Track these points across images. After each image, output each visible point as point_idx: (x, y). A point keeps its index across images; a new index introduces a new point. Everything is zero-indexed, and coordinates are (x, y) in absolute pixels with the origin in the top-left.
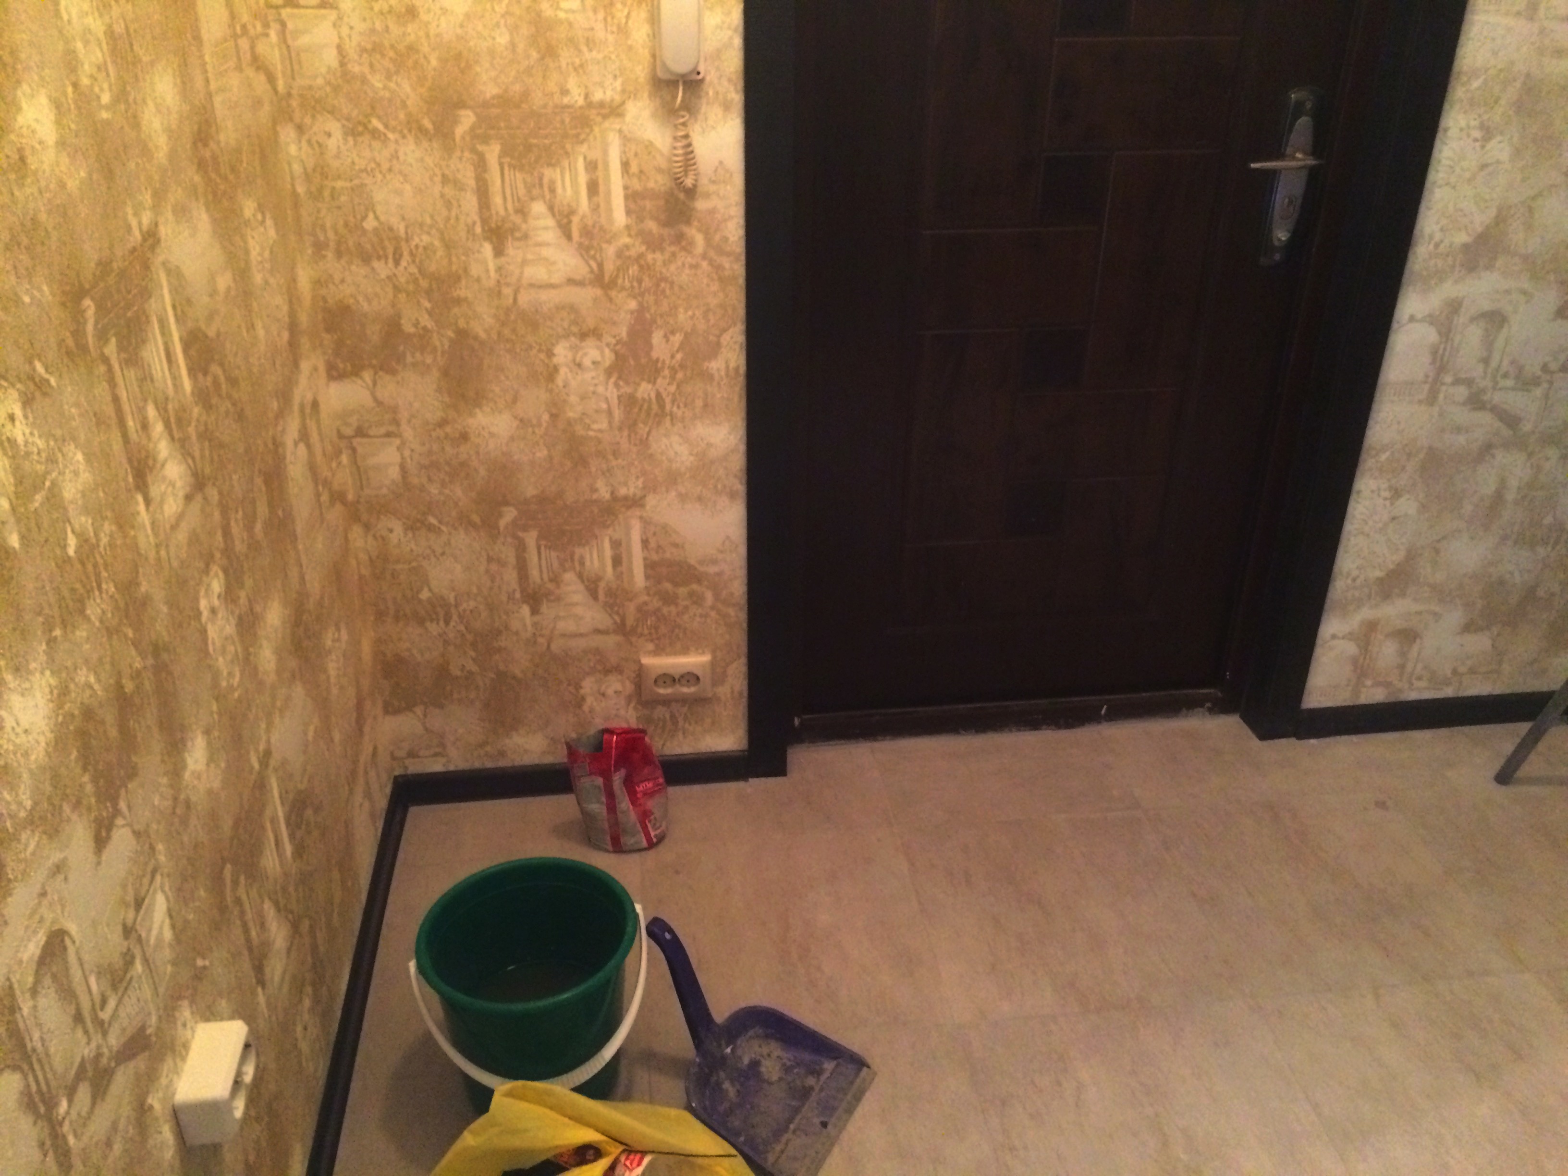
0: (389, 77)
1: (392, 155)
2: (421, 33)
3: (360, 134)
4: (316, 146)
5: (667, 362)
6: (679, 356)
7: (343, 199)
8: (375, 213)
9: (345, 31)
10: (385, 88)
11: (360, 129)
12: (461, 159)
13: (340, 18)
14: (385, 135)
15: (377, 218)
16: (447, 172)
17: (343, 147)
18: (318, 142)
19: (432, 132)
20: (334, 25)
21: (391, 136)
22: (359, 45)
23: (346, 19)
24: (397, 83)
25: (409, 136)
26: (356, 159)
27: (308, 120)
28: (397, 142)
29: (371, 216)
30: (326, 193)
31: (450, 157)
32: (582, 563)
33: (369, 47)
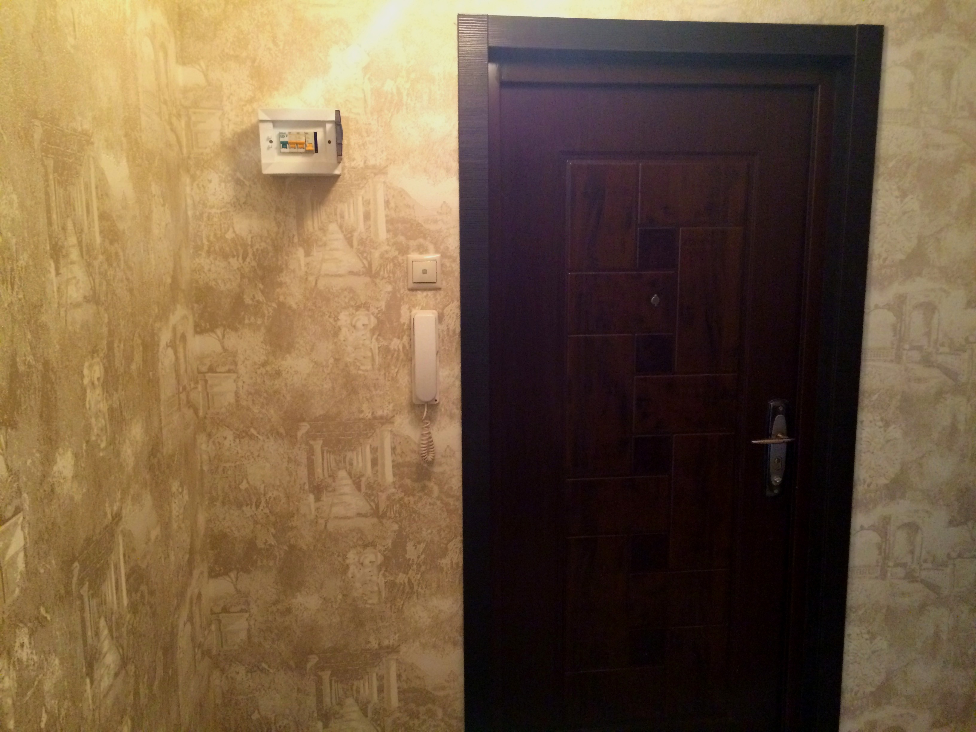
0: (262, 407)
1: (260, 448)
2: (283, 384)
3: (243, 437)
4: (217, 445)
5: (415, 561)
6: (423, 557)
7: (229, 472)
8: (247, 480)
9: (240, 384)
10: (260, 412)
11: (244, 434)
12: (299, 448)
13: (238, 377)
14: (257, 437)
15: (248, 483)
16: (291, 456)
17: (233, 445)
18: (219, 442)
19: (284, 435)
20: (235, 381)
21: (260, 437)
22: (247, 391)
23: (241, 378)
24: (267, 410)
25: (271, 437)
26: (240, 451)
27: (214, 431)
28: (264, 441)
29: (245, 481)
30: (220, 469)
31: (294, 448)
32: (358, 692)
33: (253, 391)
